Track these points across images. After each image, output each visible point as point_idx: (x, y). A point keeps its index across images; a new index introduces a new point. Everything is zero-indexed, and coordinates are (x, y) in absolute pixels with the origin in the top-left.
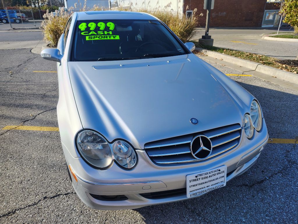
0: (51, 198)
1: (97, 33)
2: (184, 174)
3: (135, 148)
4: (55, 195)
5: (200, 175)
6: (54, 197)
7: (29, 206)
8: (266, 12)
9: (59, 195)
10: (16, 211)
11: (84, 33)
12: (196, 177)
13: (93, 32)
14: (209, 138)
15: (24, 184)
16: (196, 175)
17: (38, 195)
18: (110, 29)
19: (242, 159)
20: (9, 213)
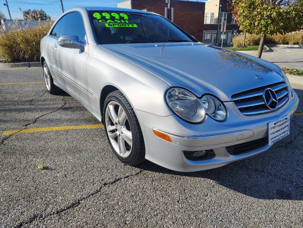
0: (112, 183)
1: (114, 21)
2: (265, 123)
3: (222, 101)
4: (114, 180)
5: (277, 122)
6: (114, 182)
7: (92, 194)
8: (204, 33)
9: (119, 179)
10: (80, 202)
11: (102, 21)
12: (275, 124)
13: (110, 20)
14: (274, 90)
15: (70, 177)
16: (274, 122)
17: (95, 183)
18: (125, 18)
19: (294, 111)
20: (73, 205)
